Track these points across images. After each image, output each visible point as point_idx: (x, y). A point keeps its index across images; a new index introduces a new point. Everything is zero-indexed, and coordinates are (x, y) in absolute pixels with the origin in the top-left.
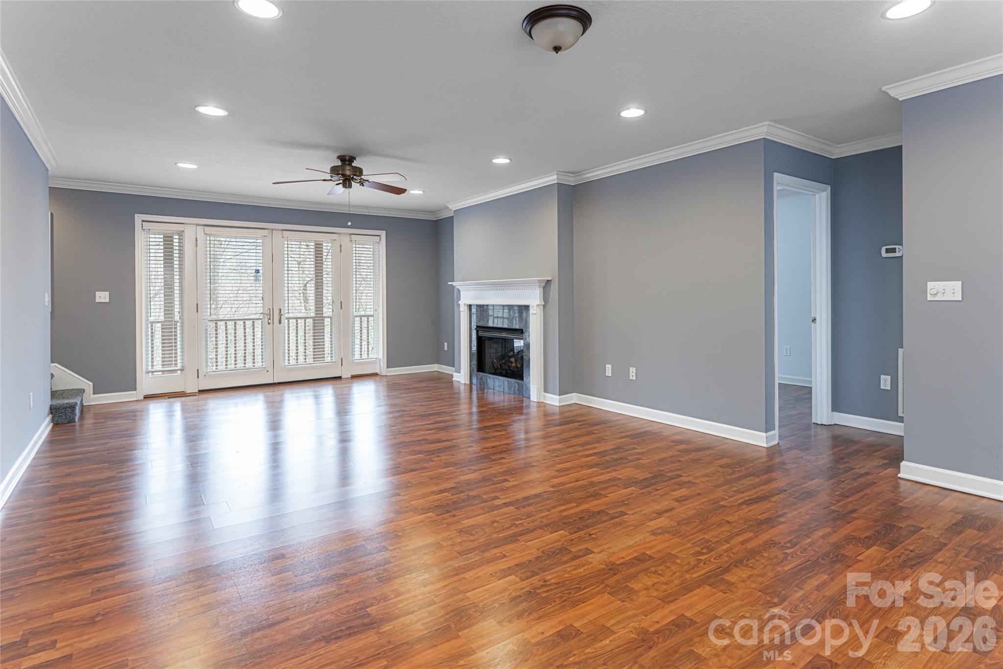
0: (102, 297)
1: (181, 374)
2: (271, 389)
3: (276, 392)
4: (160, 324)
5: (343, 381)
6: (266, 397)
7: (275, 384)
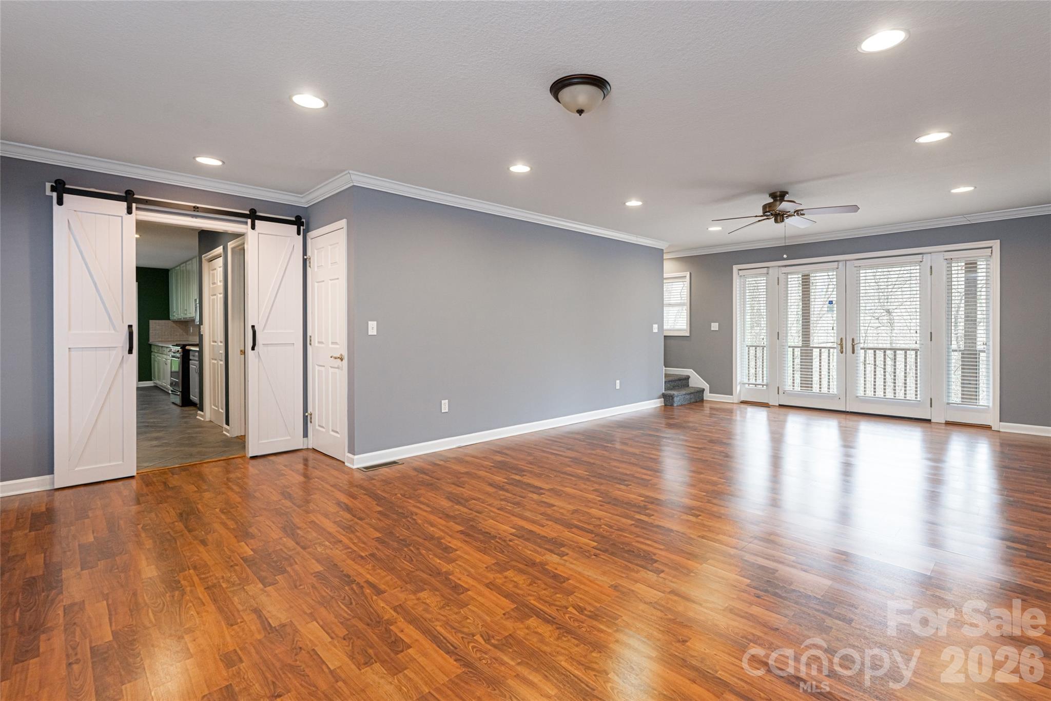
0: (715, 326)
1: (767, 388)
2: (843, 416)
3: (851, 422)
4: (799, 349)
5: (933, 425)
6: (839, 423)
7: (848, 412)
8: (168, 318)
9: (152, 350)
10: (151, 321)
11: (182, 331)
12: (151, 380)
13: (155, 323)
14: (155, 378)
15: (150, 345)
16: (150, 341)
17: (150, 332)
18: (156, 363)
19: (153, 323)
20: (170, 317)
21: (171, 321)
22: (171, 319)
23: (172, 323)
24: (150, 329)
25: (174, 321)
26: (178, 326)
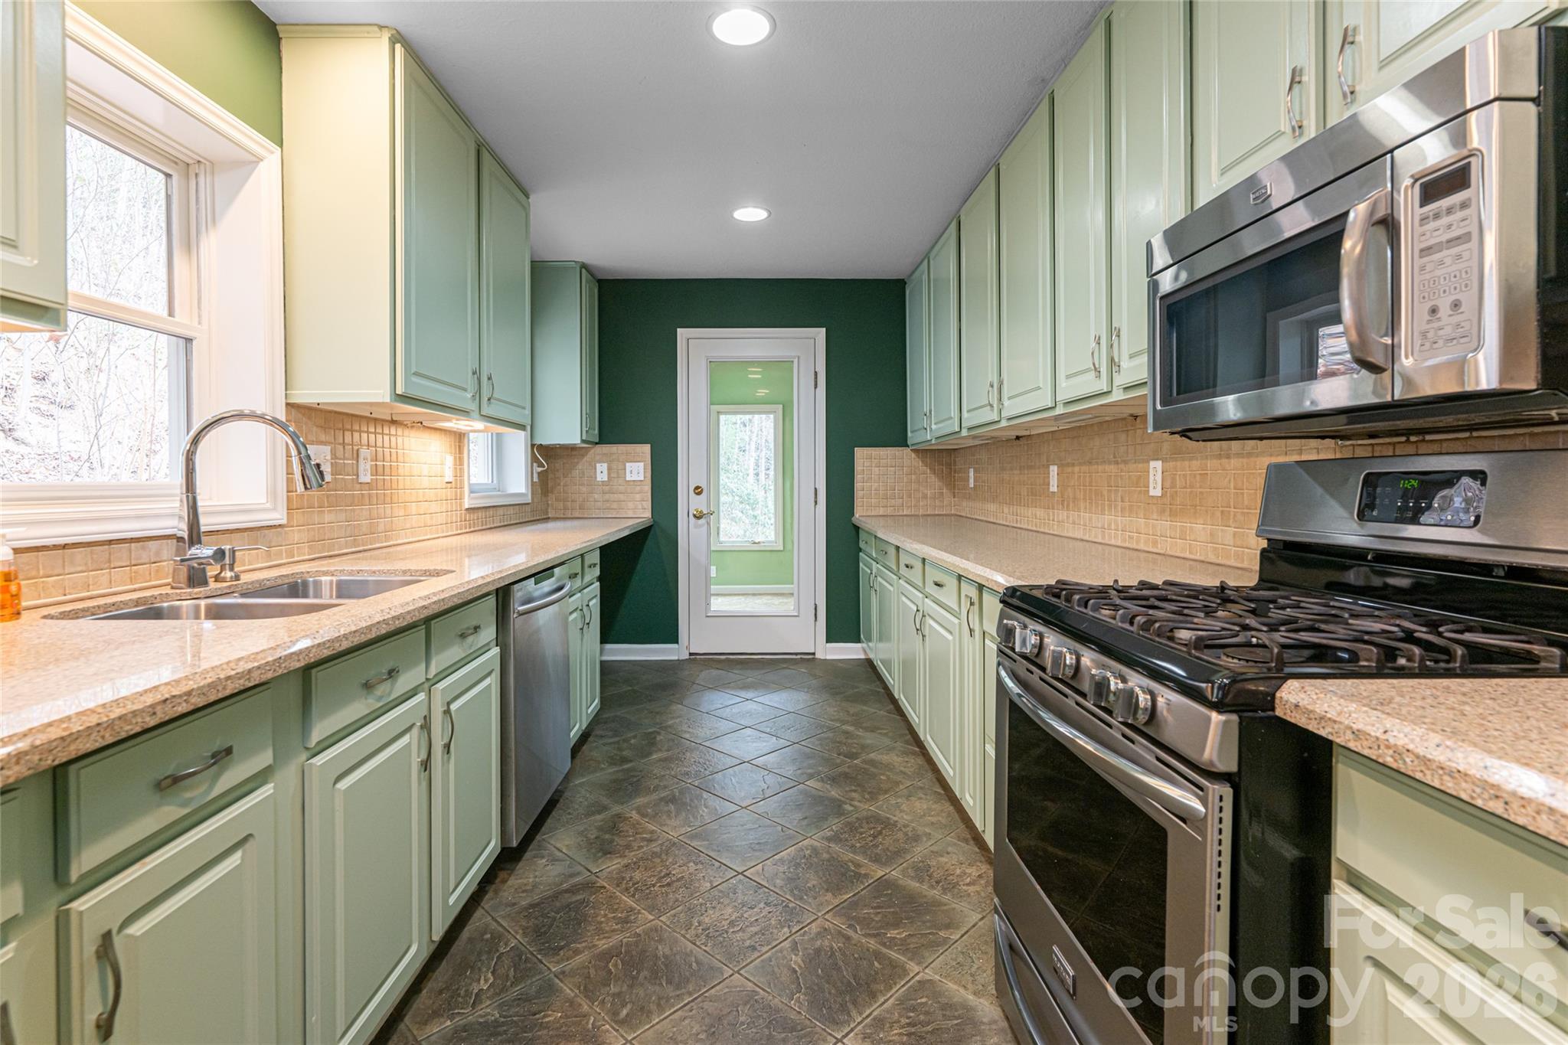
8: (904, 442)
9: (862, 545)
10: (860, 453)
11: (940, 483)
12: (859, 641)
13: (869, 458)
14: (867, 636)
15: (857, 529)
16: (857, 515)
17: (858, 485)
18: (873, 596)
19: (862, 455)
20: (909, 434)
21: (907, 451)
22: (909, 443)
23: (913, 455)
24: (858, 477)
25: (916, 451)
26: (933, 471)
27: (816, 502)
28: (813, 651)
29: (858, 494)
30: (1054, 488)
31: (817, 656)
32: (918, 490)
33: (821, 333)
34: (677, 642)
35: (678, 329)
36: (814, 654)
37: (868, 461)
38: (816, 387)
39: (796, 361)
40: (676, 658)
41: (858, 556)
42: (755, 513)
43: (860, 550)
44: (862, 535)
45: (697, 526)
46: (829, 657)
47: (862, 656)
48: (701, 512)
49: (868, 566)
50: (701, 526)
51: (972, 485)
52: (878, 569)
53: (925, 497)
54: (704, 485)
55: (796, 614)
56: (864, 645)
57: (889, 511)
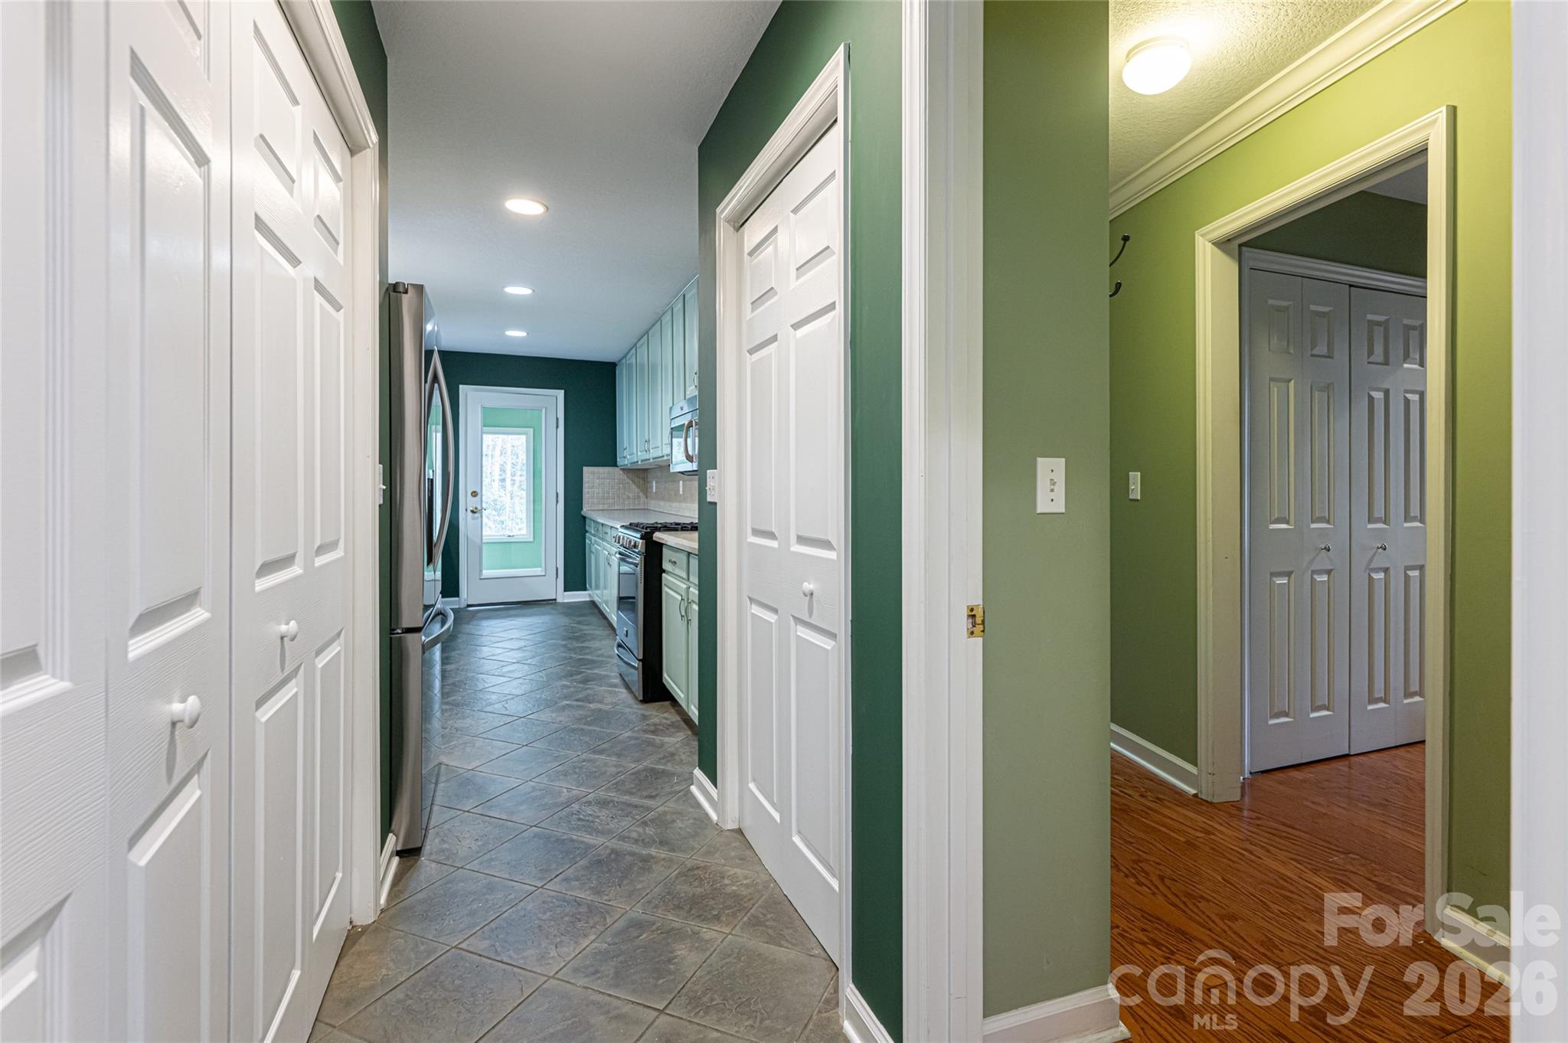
8: (614, 464)
9: (587, 528)
10: (585, 469)
11: (637, 490)
12: (585, 589)
13: (593, 473)
14: (591, 586)
15: (584, 518)
16: (584, 510)
17: (585, 491)
18: (593, 557)
19: (587, 471)
20: (618, 459)
21: (618, 469)
22: (618, 464)
23: (621, 472)
24: (585, 486)
25: (623, 470)
26: (634, 482)
27: (557, 502)
28: (554, 598)
29: (585, 496)
30: (681, 493)
31: (558, 601)
32: (624, 494)
33: (561, 394)
34: (458, 596)
35: (461, 386)
36: (555, 600)
37: (592, 476)
38: (557, 427)
39: (544, 410)
40: (457, 607)
41: (585, 535)
42: (503, 519)
43: (587, 532)
44: (587, 521)
45: (473, 519)
46: (565, 601)
47: (588, 599)
48: (476, 508)
49: (591, 540)
50: (477, 518)
51: (654, 491)
52: (595, 540)
53: (629, 498)
54: (479, 491)
55: (543, 574)
56: (589, 592)
57: (606, 507)
